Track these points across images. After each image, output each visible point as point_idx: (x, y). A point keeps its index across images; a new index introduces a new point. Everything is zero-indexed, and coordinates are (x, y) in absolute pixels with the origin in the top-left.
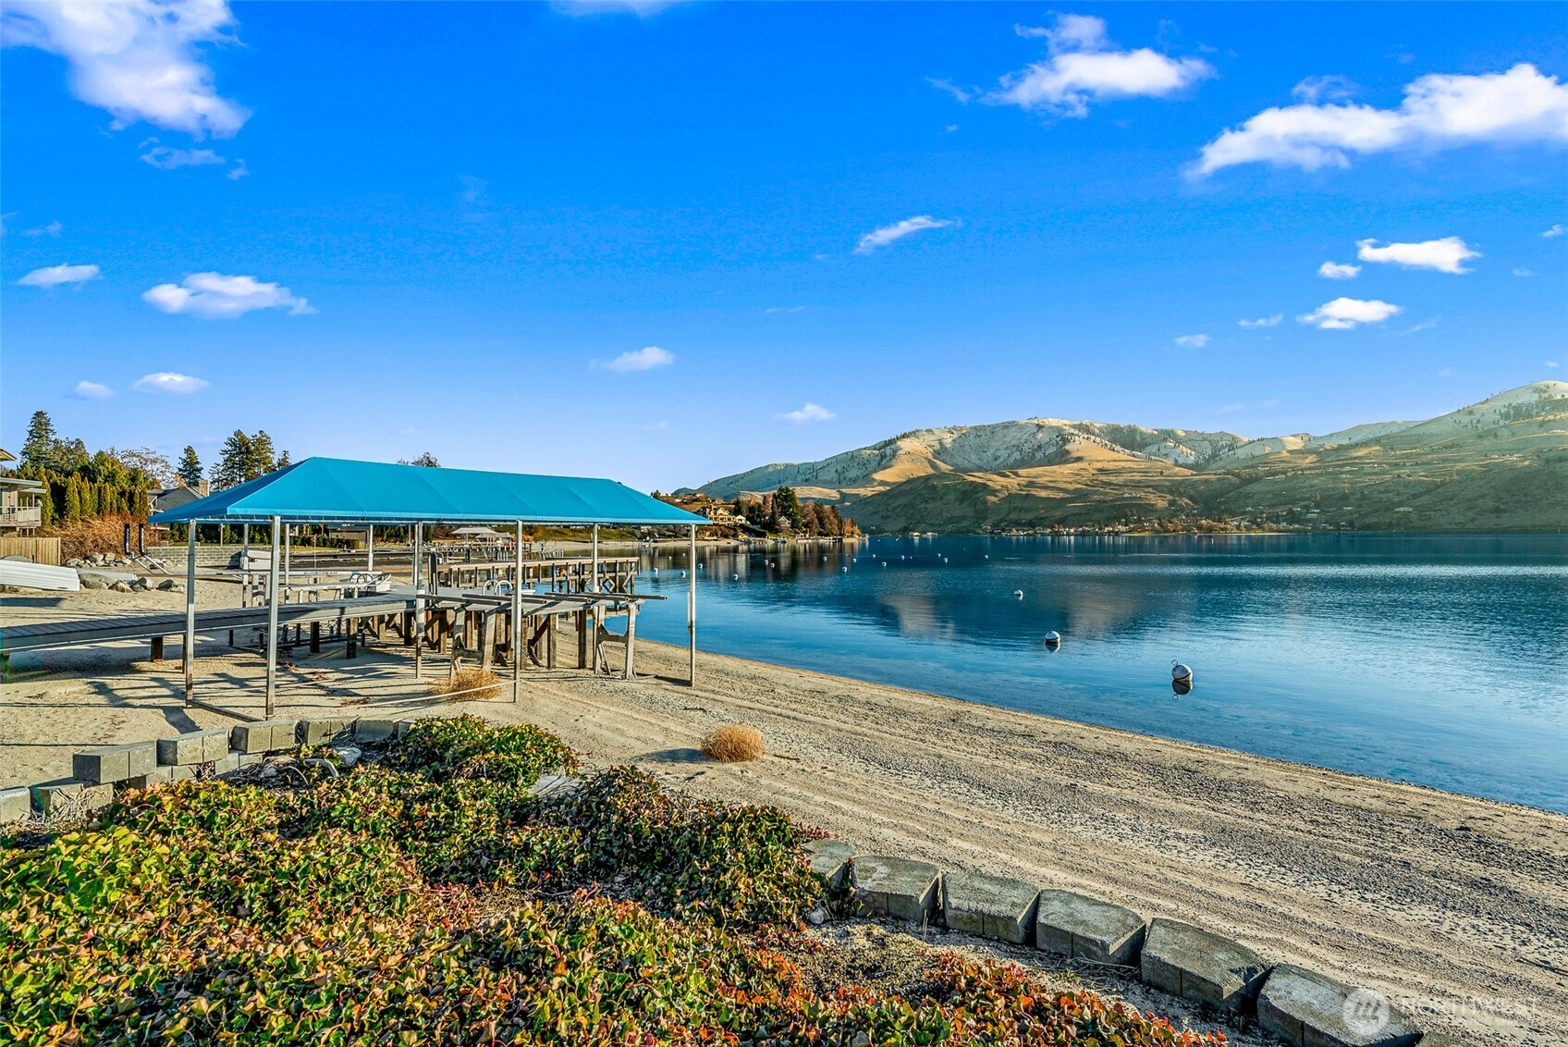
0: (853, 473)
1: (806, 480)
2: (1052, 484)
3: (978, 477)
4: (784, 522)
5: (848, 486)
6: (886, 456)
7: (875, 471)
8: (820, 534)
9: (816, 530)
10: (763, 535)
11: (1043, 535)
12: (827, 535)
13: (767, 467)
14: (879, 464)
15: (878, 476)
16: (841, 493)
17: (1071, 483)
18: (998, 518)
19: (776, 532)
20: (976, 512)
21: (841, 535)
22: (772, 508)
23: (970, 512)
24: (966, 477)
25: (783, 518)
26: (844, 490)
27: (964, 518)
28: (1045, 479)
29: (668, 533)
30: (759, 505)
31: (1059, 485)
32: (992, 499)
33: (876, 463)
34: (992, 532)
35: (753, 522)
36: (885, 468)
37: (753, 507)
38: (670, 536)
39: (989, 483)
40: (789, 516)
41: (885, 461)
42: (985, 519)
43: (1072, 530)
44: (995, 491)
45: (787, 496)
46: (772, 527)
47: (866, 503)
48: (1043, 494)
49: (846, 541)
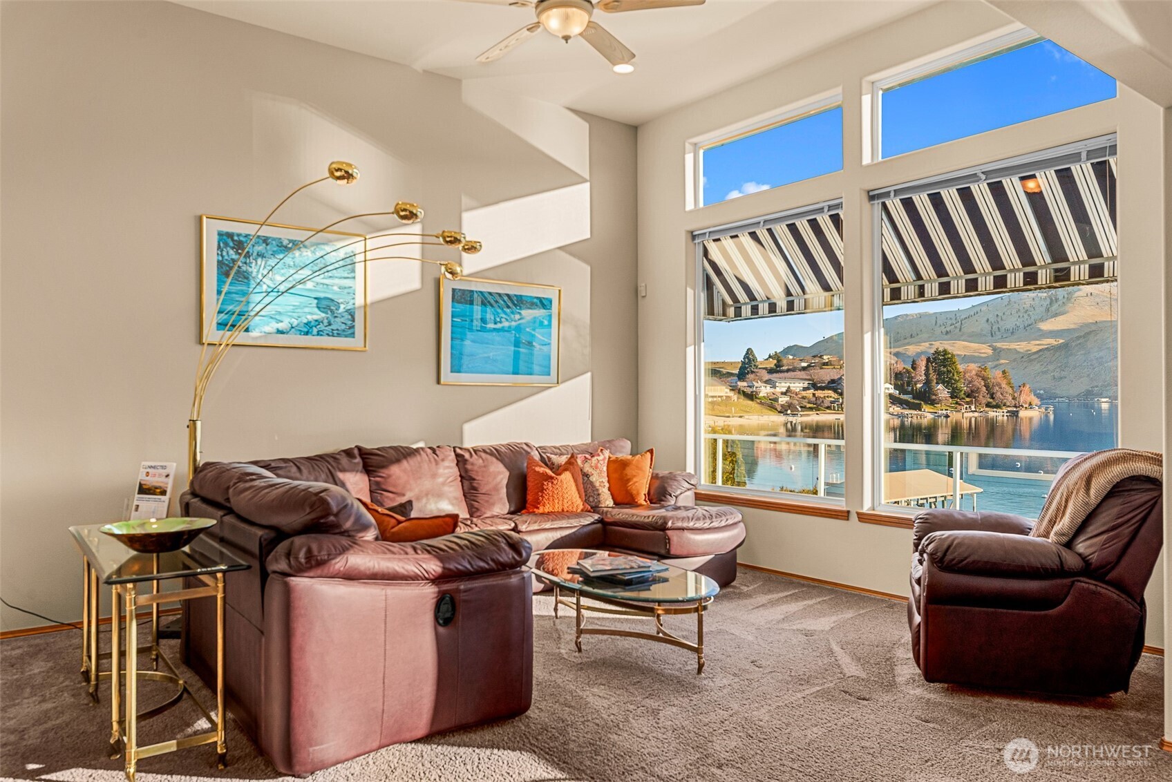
0: (1010, 323)
1: (947, 333)
4: (942, 391)
5: (1003, 339)
6: (1057, 300)
7: (1042, 320)
8: (988, 405)
9: (984, 402)
10: (918, 407)
12: (997, 406)
13: (896, 318)
14: (1048, 310)
15: (1045, 326)
16: (994, 349)
19: (933, 403)
21: (1015, 407)
22: (927, 374)
25: (940, 386)
26: (998, 345)
29: (809, 405)
30: (908, 371)
33: (1043, 309)
35: (903, 391)
36: (1056, 315)
37: (900, 373)
38: (811, 409)
40: (948, 383)
41: (1055, 307)
45: (945, 359)
46: (925, 397)
47: (1031, 361)
49: (1023, 414)
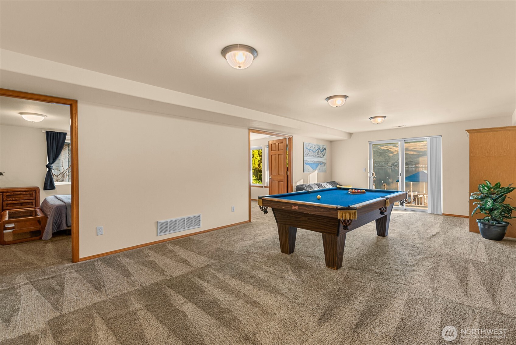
2: (415, 149)
3: (386, 148)
11: (412, 167)
17: (423, 149)
18: (394, 162)
20: (385, 159)
23: (383, 160)
24: (381, 147)
27: (381, 162)
28: (412, 148)
31: (418, 150)
32: (391, 155)
34: (392, 167)
39: (390, 149)
42: (388, 162)
43: (424, 166)
44: (392, 152)
48: (411, 153)
